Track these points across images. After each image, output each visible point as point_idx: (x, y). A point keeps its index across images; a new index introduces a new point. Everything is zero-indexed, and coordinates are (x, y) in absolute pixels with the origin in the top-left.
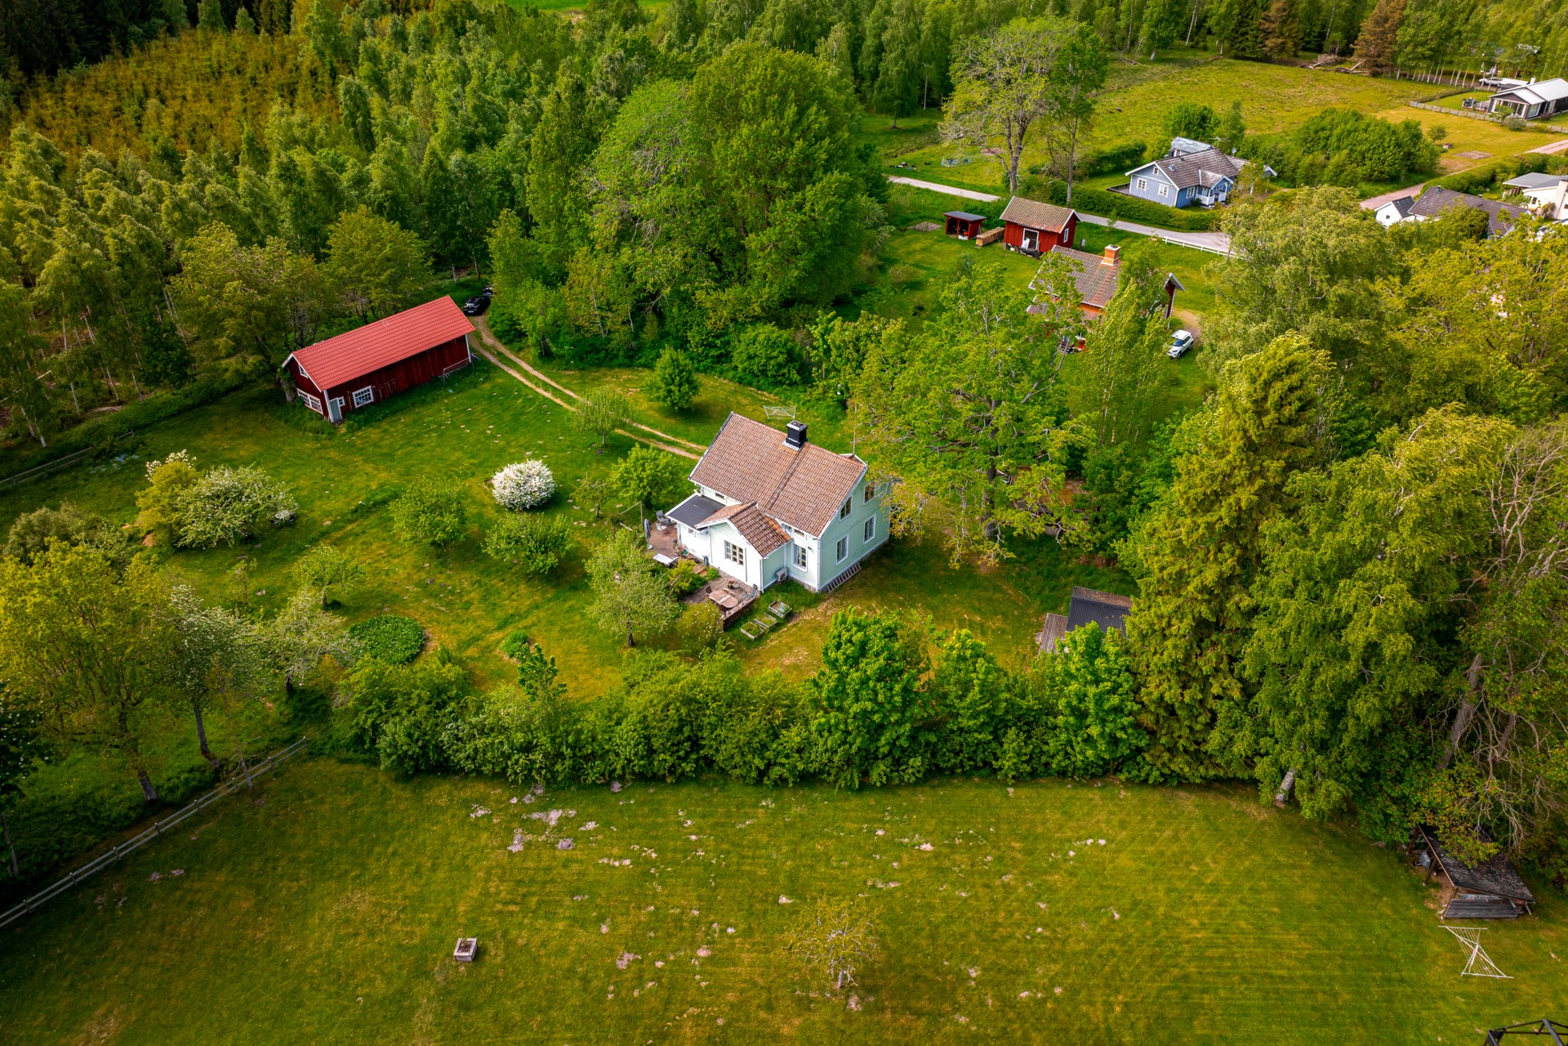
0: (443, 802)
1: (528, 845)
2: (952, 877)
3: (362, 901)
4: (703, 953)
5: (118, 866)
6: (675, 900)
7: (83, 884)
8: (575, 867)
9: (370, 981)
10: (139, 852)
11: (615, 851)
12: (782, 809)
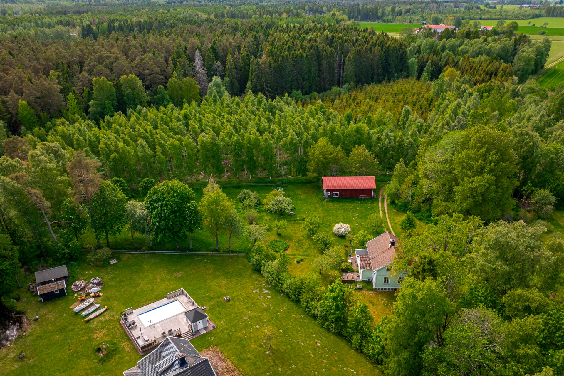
0: (254, 277)
1: (256, 292)
2: (314, 352)
3: (224, 282)
4: (257, 327)
5: (203, 255)
6: (265, 317)
7: (197, 255)
8: (258, 301)
9: (212, 293)
10: (208, 256)
11: (267, 303)
12: (303, 319)
